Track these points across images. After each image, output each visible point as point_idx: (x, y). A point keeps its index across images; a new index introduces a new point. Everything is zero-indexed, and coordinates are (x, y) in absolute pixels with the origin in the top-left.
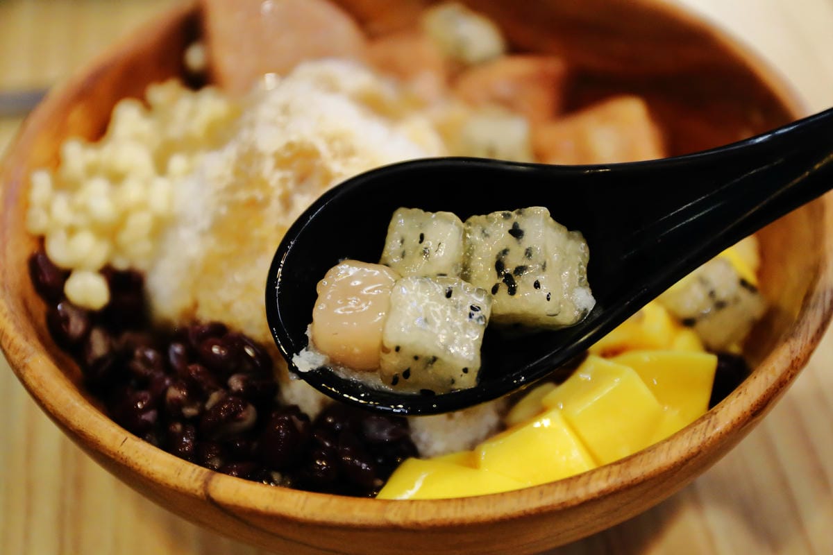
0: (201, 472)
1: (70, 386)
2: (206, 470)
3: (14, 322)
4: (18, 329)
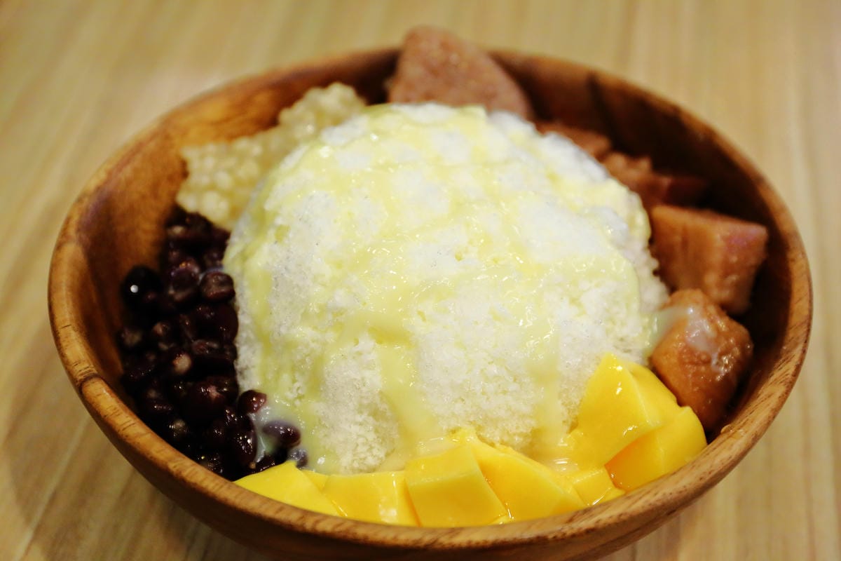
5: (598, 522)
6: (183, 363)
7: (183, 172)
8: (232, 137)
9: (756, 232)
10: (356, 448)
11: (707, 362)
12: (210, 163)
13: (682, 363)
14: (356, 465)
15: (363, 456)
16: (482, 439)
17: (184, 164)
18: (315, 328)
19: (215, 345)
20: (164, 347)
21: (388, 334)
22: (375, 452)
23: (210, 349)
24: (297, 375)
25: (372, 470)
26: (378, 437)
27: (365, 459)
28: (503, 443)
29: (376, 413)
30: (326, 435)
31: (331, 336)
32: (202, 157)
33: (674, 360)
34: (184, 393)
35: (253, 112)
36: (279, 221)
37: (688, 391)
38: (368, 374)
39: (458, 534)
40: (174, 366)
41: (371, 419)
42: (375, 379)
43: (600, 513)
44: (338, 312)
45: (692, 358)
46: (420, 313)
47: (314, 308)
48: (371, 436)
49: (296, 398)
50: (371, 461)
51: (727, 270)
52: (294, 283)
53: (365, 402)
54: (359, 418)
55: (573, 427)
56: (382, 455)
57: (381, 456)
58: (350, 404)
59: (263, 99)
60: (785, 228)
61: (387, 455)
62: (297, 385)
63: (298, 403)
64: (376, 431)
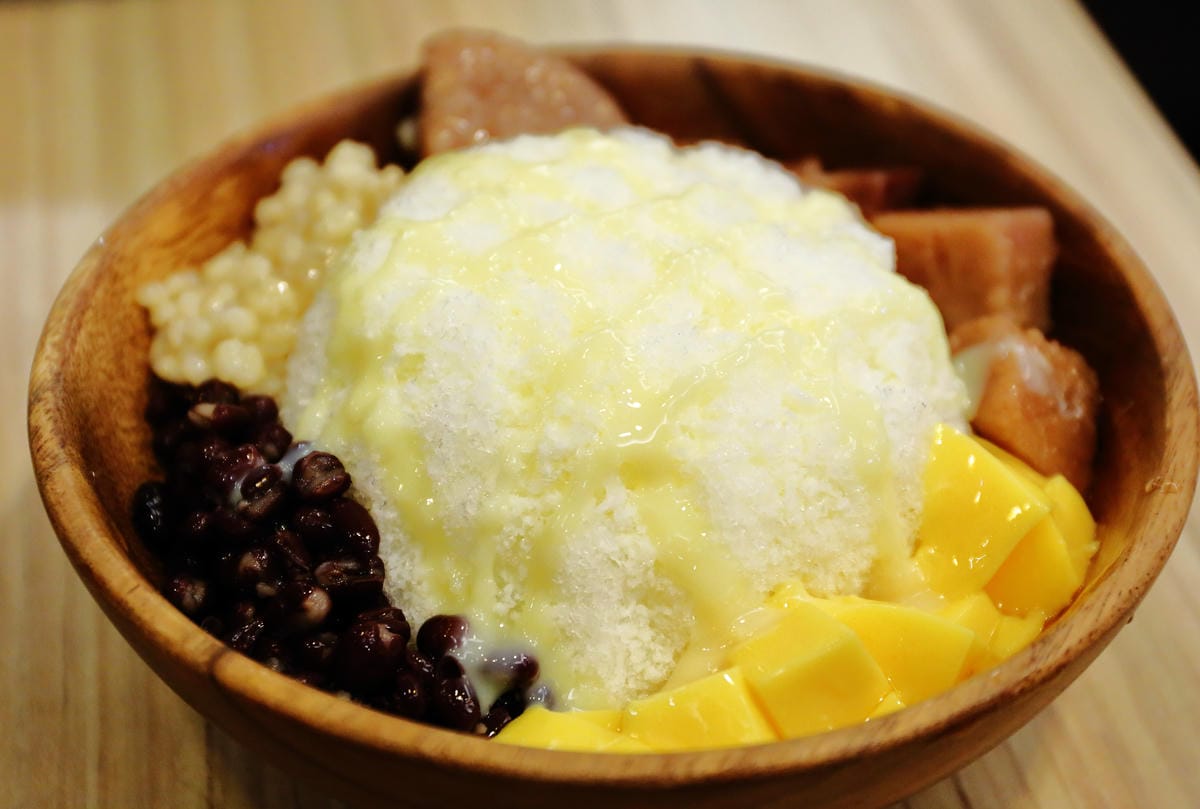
0: (213, 646)
1: (96, 511)
2: (219, 644)
3: (56, 421)
4: (57, 431)
5: (1068, 651)
6: (318, 602)
7: (148, 329)
8: (198, 262)
9: (1036, 219)
10: (629, 656)
11: (1054, 409)
12: (191, 301)
13: (1028, 417)
14: (632, 685)
15: (639, 669)
16: (811, 593)
17: (146, 313)
18: (523, 494)
19: (350, 565)
20: (264, 588)
21: (642, 470)
22: (658, 657)
23: (347, 571)
24: (504, 575)
25: (657, 687)
26: (658, 634)
27: (642, 673)
28: (839, 593)
29: (647, 596)
30: (576, 653)
31: (554, 497)
32: (175, 298)
33: (1018, 415)
34: (327, 652)
35: (217, 215)
36: (402, 349)
37: (1046, 453)
38: (626, 540)
39: (895, 723)
40: (305, 610)
41: (643, 610)
42: (641, 546)
43: (1065, 638)
44: (562, 457)
45: (1036, 407)
46: (684, 429)
47: (514, 462)
48: (647, 635)
49: (511, 610)
50: (654, 673)
51: (1018, 281)
52: (469, 433)
53: (633, 584)
54: (626, 612)
55: (917, 545)
56: (668, 658)
57: (667, 661)
58: (610, 593)
59: (226, 191)
60: (1072, 205)
61: (677, 656)
62: (509, 588)
63: (515, 616)
64: (652, 625)
